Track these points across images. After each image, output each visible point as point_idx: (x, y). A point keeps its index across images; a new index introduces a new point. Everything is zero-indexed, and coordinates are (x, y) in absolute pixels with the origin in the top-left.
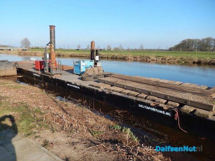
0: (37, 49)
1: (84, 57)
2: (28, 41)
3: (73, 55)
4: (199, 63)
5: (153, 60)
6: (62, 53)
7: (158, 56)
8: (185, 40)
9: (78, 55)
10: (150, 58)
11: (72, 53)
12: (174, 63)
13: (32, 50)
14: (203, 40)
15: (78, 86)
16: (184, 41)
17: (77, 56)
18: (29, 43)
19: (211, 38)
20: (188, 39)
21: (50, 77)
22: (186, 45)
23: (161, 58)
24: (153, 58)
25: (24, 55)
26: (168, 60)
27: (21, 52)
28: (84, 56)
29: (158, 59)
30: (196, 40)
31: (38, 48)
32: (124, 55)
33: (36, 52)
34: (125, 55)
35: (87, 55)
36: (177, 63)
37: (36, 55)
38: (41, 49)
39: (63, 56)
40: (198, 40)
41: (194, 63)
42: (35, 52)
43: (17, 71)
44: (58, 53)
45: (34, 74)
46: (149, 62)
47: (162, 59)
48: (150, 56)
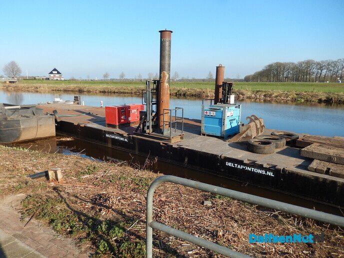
0: (35, 81)
1: (128, 93)
2: (17, 66)
3: (106, 91)
4: (328, 102)
5: (249, 98)
6: (86, 87)
7: (258, 91)
8: (272, 65)
9: (116, 91)
10: (243, 95)
11: (105, 86)
12: (286, 102)
13: (25, 81)
14: (301, 64)
15: (267, 170)
16: (270, 66)
17: (114, 92)
18: (18, 71)
19: (312, 61)
20: (277, 63)
21: (161, 144)
22: (273, 73)
23: (264, 94)
24: (249, 94)
25: (15, 90)
26: (276, 97)
27: (9, 86)
28: (127, 91)
29: (258, 96)
30: (289, 64)
31: (35, 79)
32: (198, 90)
33: (38, 85)
34: (200, 90)
35: (132, 90)
36: (290, 102)
37: (37, 92)
38: (39, 80)
39: (89, 92)
40: (293, 64)
41: (320, 101)
42: (35, 85)
43: (57, 128)
44: (79, 87)
45: (107, 135)
46: (243, 100)
47: (265, 96)
48: (243, 91)
